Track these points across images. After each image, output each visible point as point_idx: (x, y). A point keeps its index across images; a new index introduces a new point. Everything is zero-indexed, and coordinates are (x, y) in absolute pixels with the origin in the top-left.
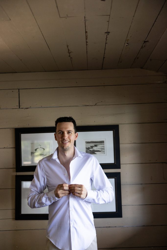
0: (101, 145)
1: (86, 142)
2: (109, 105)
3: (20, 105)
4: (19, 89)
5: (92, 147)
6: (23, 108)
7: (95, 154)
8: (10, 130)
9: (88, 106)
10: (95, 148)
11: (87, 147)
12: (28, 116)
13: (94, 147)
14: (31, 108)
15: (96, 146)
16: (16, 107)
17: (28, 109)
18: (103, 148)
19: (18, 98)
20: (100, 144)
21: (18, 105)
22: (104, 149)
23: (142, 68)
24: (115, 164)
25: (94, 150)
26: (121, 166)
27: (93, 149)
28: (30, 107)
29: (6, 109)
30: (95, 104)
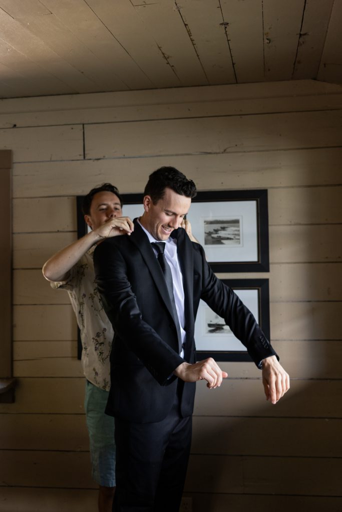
0: (234, 226)
1: (205, 222)
2: (250, 152)
3: (86, 152)
4: (83, 124)
5: (216, 231)
6: (90, 159)
7: (222, 243)
8: (68, 198)
9: (210, 153)
10: (222, 234)
11: (207, 232)
12: (100, 174)
13: (221, 230)
14: (106, 159)
15: (223, 229)
16: (79, 158)
17: (100, 161)
18: (236, 233)
19: (82, 141)
20: (232, 226)
21: (82, 153)
22: (239, 235)
23: (315, 79)
24: (260, 262)
25: (220, 237)
26: (271, 266)
27: (219, 235)
28: (104, 157)
29: (61, 161)
30: (222, 150)
